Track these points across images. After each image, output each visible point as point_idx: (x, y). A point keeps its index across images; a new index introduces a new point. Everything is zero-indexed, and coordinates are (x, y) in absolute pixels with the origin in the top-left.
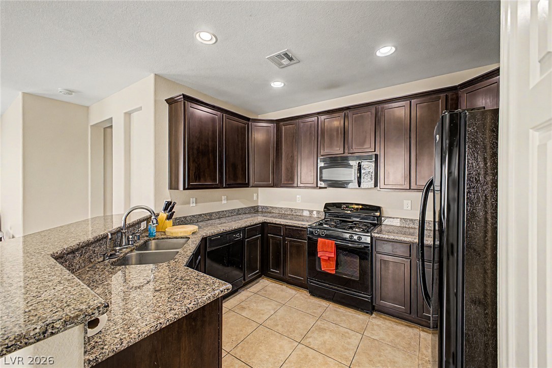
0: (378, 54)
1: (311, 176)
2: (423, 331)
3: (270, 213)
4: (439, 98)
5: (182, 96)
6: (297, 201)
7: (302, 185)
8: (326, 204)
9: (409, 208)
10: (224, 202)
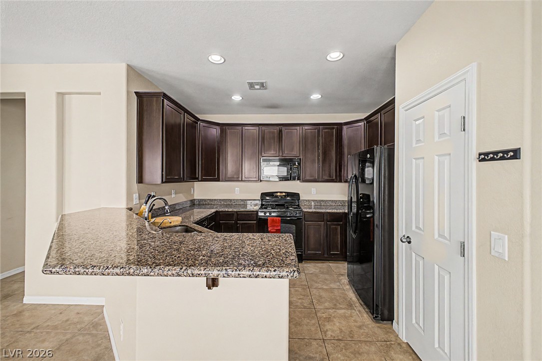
0: (312, 97)
1: (254, 172)
2: (330, 263)
3: (208, 204)
4: (333, 128)
5: (163, 94)
6: (236, 193)
7: (246, 179)
8: (262, 193)
9: (315, 193)
10: (173, 196)
